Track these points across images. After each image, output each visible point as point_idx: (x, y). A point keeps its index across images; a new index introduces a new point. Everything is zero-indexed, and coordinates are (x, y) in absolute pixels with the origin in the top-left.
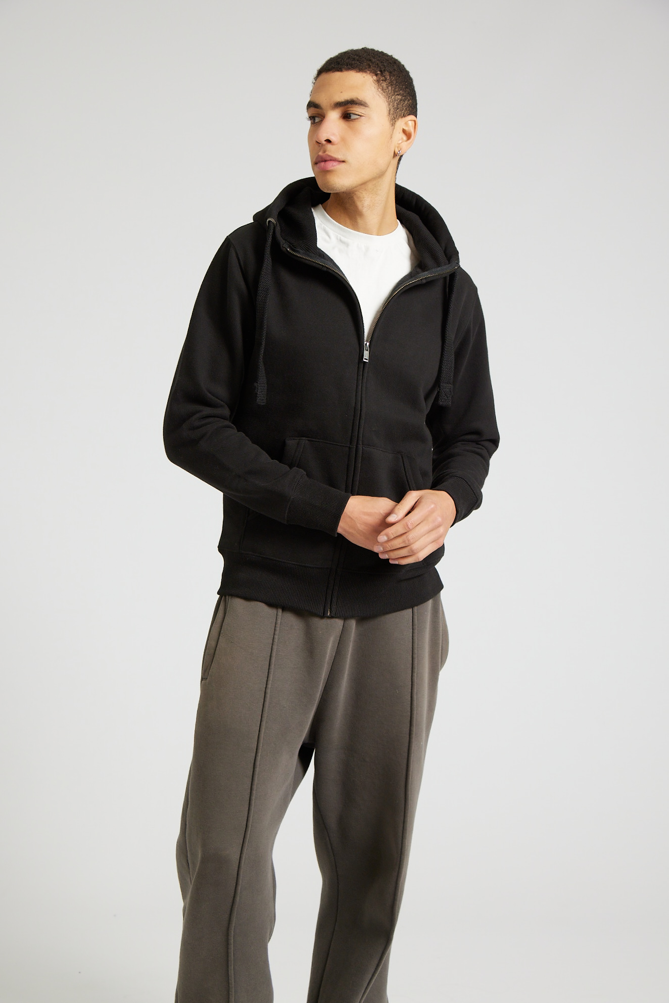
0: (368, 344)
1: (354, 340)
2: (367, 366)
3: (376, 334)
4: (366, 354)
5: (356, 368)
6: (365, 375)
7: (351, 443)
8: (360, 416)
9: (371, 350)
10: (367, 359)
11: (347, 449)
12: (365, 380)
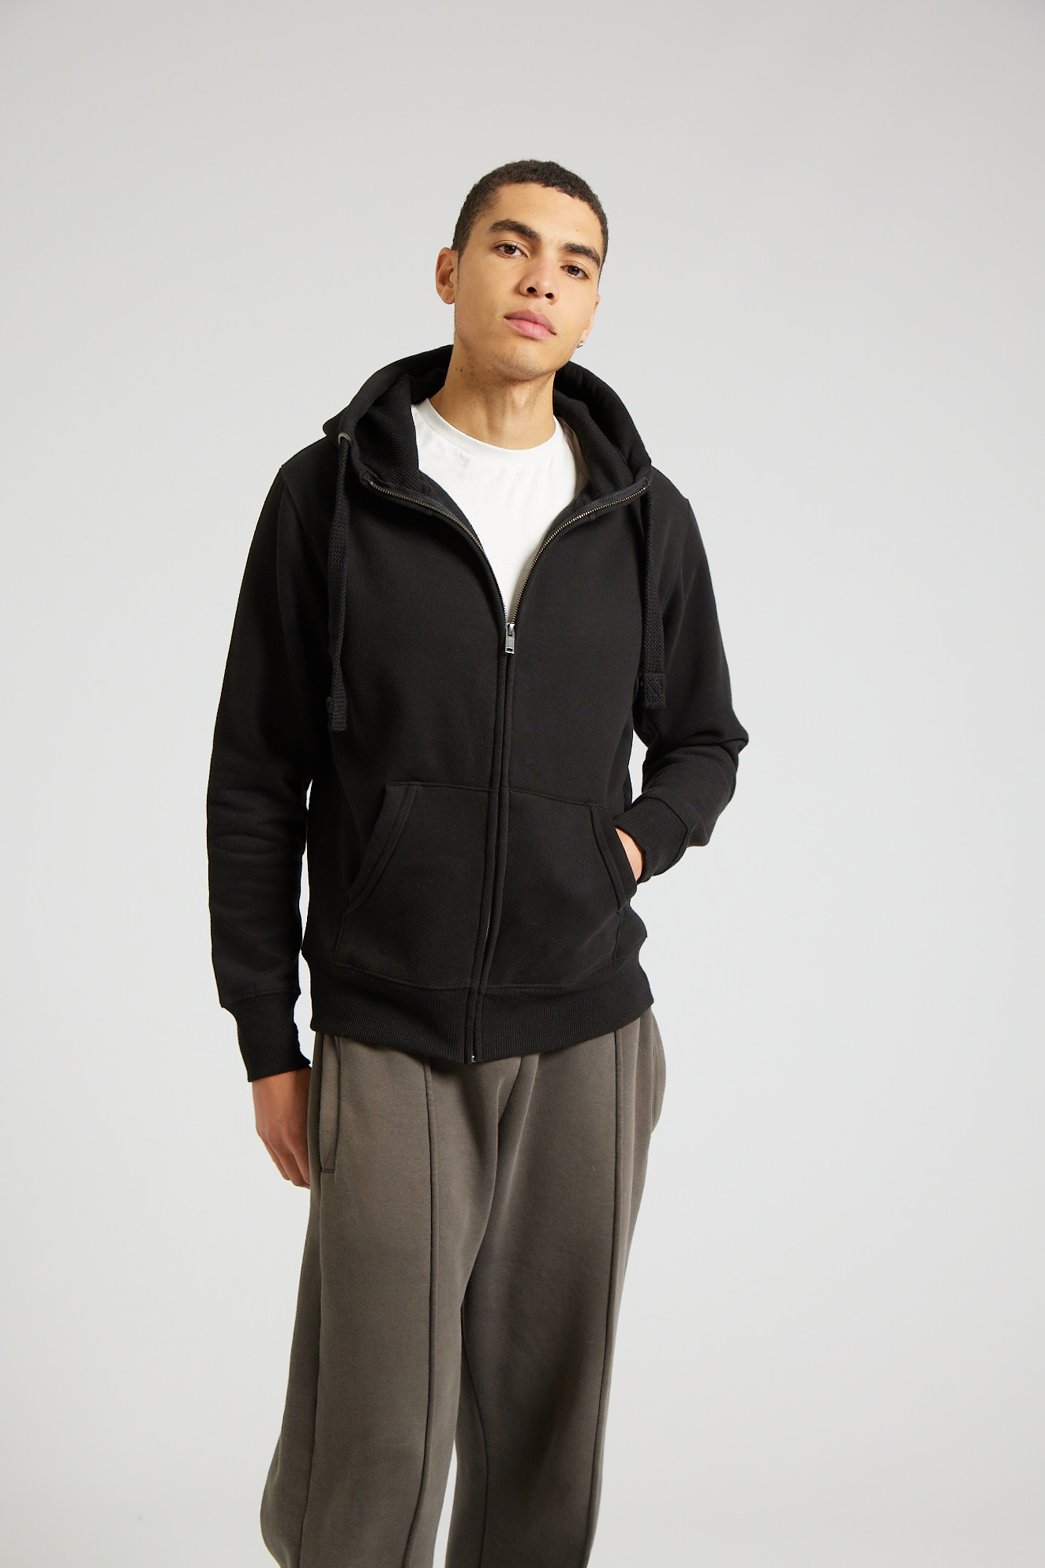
0: (512, 626)
1: (488, 620)
2: (513, 659)
3: (524, 608)
4: (510, 642)
5: (496, 665)
6: (512, 675)
7: (491, 784)
8: (504, 742)
9: (518, 634)
10: (511, 650)
11: (486, 795)
12: (511, 684)
